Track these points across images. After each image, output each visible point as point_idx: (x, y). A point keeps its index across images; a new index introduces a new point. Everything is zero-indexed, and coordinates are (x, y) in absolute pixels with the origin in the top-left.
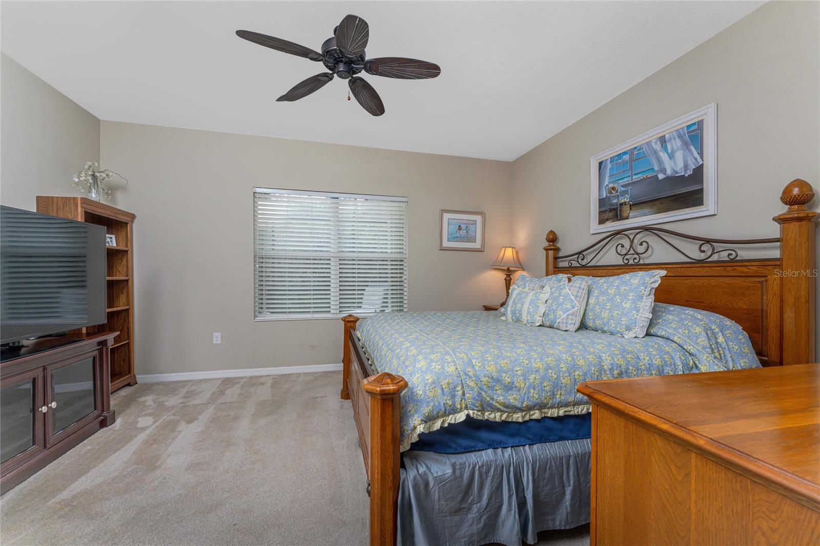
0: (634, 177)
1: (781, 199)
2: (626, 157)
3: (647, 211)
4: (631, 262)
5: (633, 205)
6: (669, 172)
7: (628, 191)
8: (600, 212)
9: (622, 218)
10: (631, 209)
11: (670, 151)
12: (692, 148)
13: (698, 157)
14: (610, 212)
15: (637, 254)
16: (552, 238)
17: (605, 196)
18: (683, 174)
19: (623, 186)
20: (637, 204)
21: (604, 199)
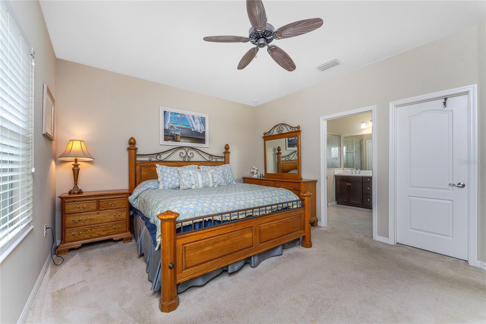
0: (182, 126)
1: (225, 148)
2: (179, 116)
3: (188, 141)
4: (187, 160)
5: (182, 137)
6: (195, 130)
7: (179, 130)
8: (164, 135)
9: (177, 141)
10: (181, 138)
11: (196, 122)
12: (202, 125)
13: (204, 130)
14: (170, 136)
15: (189, 157)
16: (132, 143)
17: (167, 128)
18: (199, 132)
19: (177, 127)
21: (167, 129)
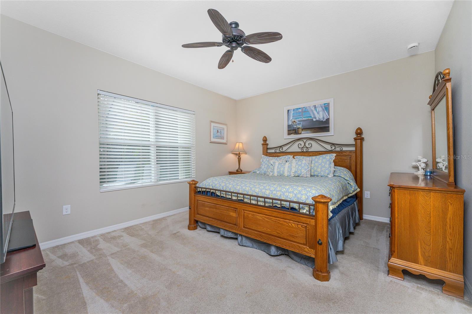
0: (303, 118)
1: (356, 133)
2: (300, 110)
3: (309, 132)
4: (305, 151)
5: (303, 129)
6: (317, 119)
7: (301, 123)
8: (288, 130)
9: (298, 134)
10: (302, 130)
11: (317, 111)
12: (326, 112)
13: (328, 115)
14: (293, 130)
15: (307, 148)
16: (265, 140)
17: (290, 124)
18: (322, 120)
19: (298, 121)
20: (305, 129)
21: (290, 125)
